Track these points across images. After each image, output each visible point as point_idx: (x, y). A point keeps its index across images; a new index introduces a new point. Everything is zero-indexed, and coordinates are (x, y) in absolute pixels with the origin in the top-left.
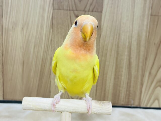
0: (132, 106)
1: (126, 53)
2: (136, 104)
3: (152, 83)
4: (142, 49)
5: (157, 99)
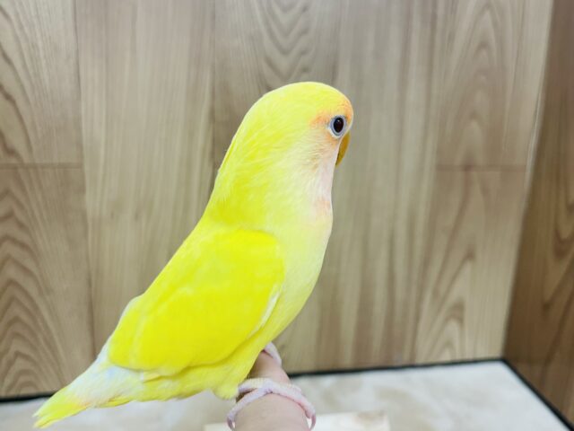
0: (395, 364)
1: (384, 254)
2: (405, 359)
4: (419, 242)
5: (449, 344)
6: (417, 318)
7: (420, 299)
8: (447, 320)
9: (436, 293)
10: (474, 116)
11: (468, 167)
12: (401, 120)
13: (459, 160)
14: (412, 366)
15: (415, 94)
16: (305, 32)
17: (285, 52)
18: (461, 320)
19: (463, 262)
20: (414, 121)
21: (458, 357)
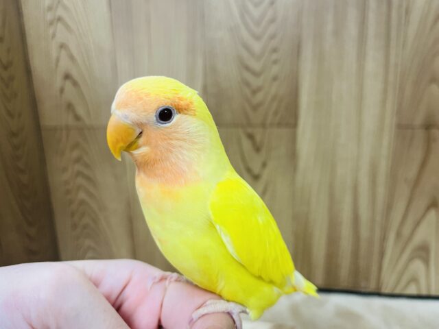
0: (363, 290)
2: (372, 287)
3: (402, 251)
4: (381, 191)
5: (414, 280)
6: (382, 254)
7: (384, 239)
8: (411, 259)
9: (399, 235)
10: (433, 80)
11: (428, 126)
12: (361, 87)
13: (419, 120)
14: (378, 294)
15: (373, 64)
16: (273, 21)
17: (258, 38)
18: (426, 261)
19: (428, 209)
20: (373, 88)
21: (424, 292)
